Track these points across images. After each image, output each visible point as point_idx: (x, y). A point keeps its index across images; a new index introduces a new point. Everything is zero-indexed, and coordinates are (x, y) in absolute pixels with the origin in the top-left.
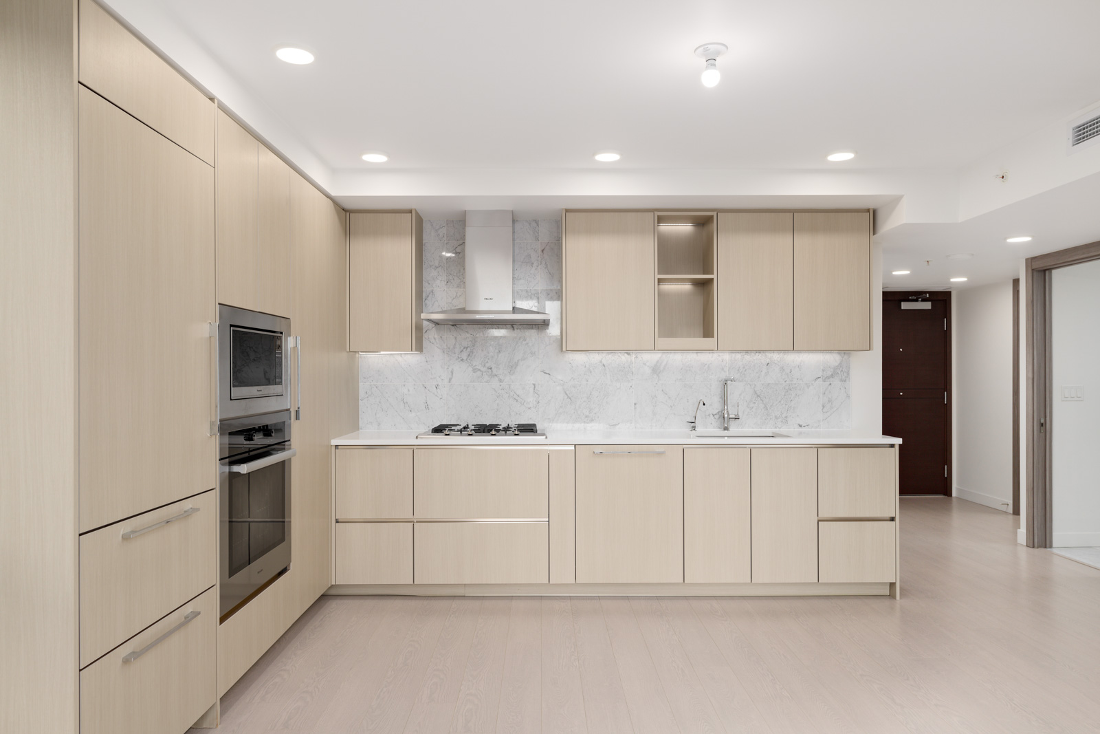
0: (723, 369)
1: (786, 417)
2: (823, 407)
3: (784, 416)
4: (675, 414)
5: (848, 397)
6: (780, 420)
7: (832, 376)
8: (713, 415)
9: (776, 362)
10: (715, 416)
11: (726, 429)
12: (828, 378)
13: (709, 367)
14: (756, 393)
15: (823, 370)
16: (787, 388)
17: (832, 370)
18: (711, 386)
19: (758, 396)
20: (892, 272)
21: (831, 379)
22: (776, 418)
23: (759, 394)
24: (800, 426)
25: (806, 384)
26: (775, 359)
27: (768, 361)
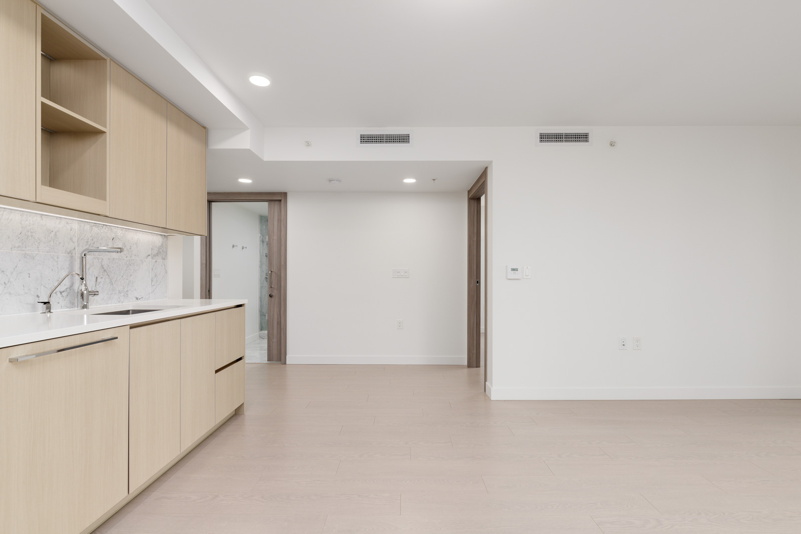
0: (71, 239)
1: (127, 291)
2: (152, 280)
3: (125, 290)
4: (10, 294)
5: (166, 272)
6: (122, 294)
7: (157, 254)
8: (61, 293)
9: (120, 237)
10: (63, 294)
11: (85, 307)
12: (155, 256)
13: (56, 235)
14: (103, 268)
15: (152, 249)
16: (128, 263)
17: (157, 249)
18: (58, 258)
19: (105, 271)
20: (237, 179)
21: (157, 257)
22: (120, 292)
23: (105, 268)
24: (137, 299)
25: (141, 260)
26: (119, 234)
27: (113, 235)
